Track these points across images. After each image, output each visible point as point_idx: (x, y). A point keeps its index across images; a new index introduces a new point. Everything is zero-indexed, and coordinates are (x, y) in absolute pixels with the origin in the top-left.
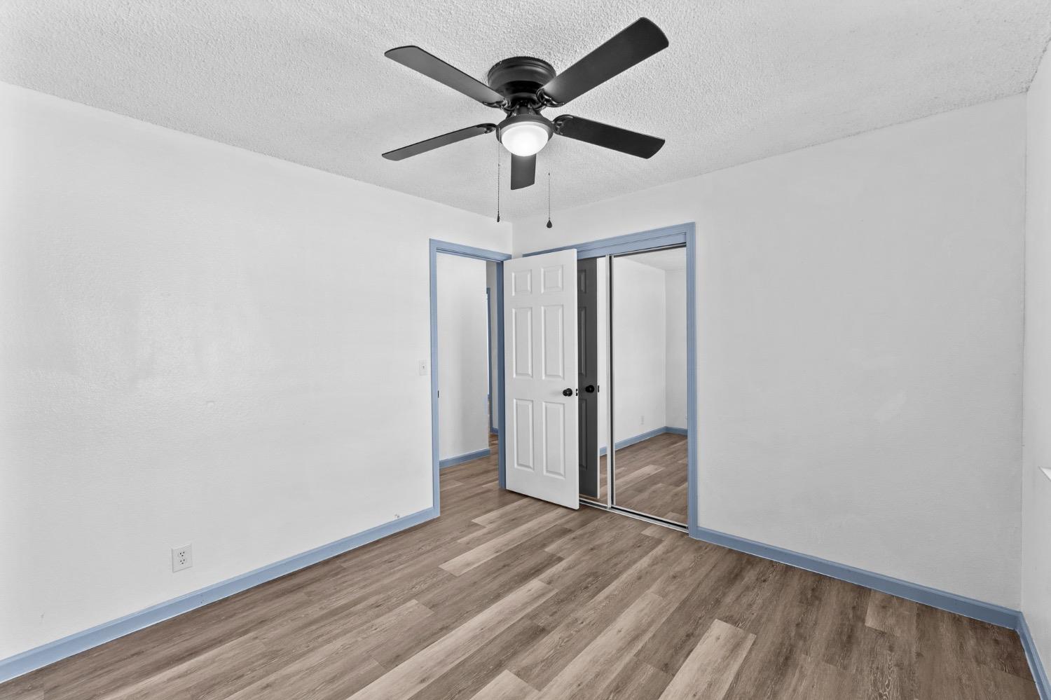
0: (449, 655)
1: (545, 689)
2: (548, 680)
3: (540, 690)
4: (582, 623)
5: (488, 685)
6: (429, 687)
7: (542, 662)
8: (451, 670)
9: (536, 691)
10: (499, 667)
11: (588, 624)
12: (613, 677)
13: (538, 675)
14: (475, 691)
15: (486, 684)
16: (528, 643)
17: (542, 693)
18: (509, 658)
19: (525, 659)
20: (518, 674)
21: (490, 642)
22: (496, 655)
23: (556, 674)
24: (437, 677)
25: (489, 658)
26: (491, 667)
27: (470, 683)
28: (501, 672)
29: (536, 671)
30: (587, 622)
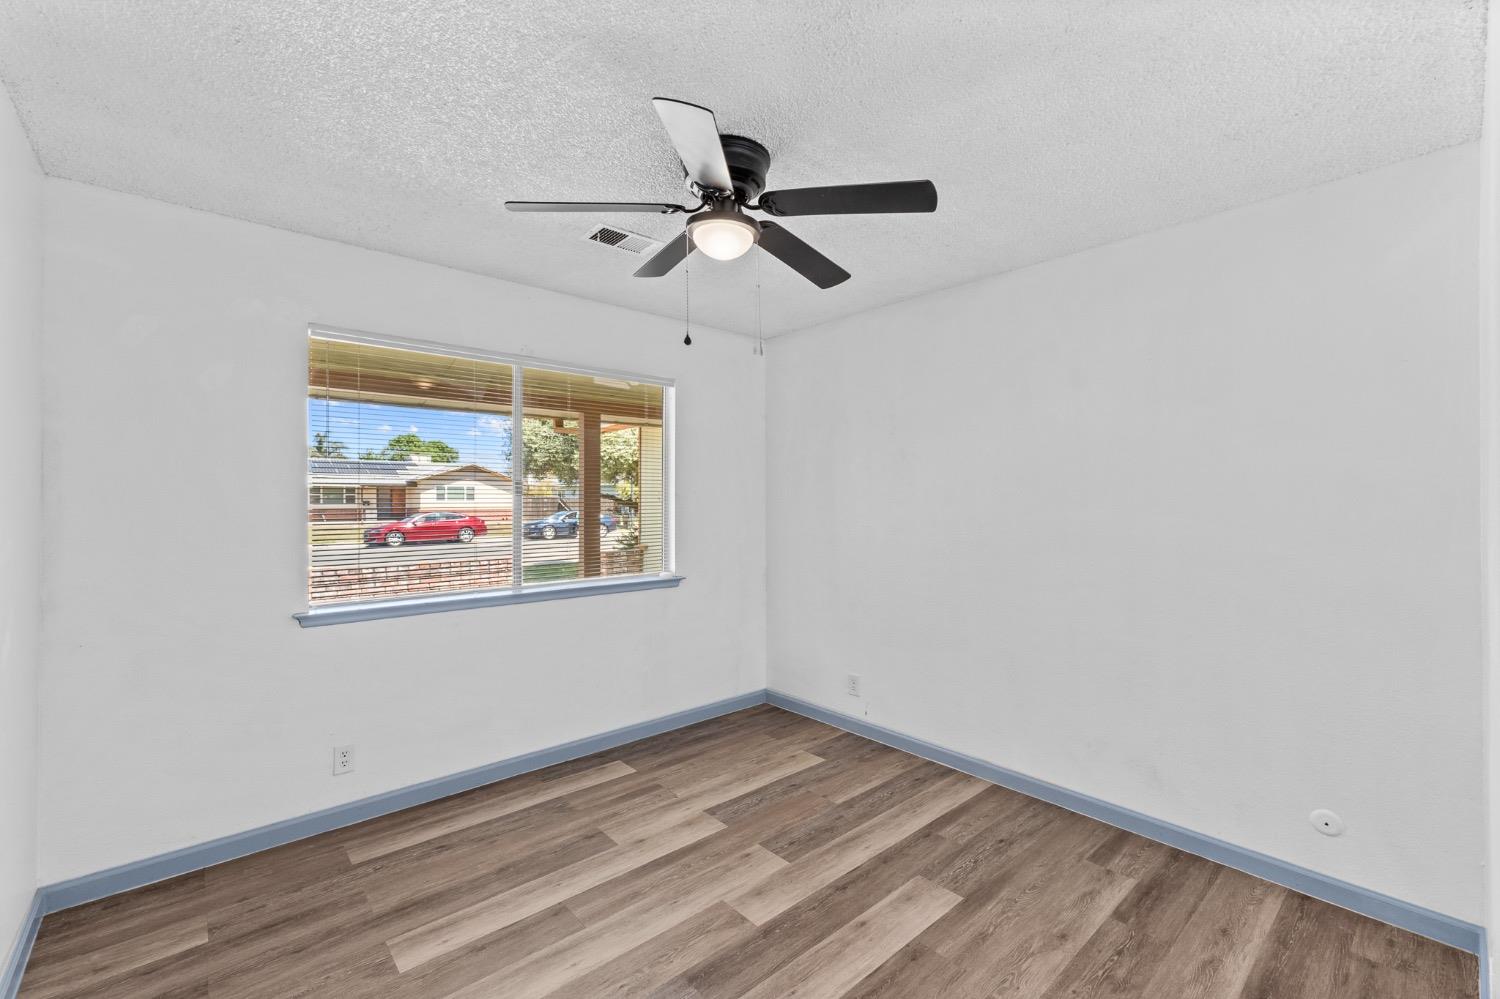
0: (839, 953)
1: (716, 901)
2: (709, 910)
3: (722, 902)
4: (622, 986)
5: (781, 912)
6: (853, 917)
7: (709, 931)
8: (830, 933)
9: (726, 901)
10: (768, 931)
11: (613, 983)
12: (632, 907)
13: (718, 917)
14: (796, 908)
15: (784, 913)
16: (722, 959)
17: (721, 899)
18: (754, 939)
19: (731, 937)
20: (744, 919)
21: (778, 967)
22: (771, 946)
23: (697, 916)
24: (846, 927)
25: (781, 942)
26: (778, 931)
27: (803, 916)
28: (764, 925)
29: (721, 921)
30: (612, 987)
